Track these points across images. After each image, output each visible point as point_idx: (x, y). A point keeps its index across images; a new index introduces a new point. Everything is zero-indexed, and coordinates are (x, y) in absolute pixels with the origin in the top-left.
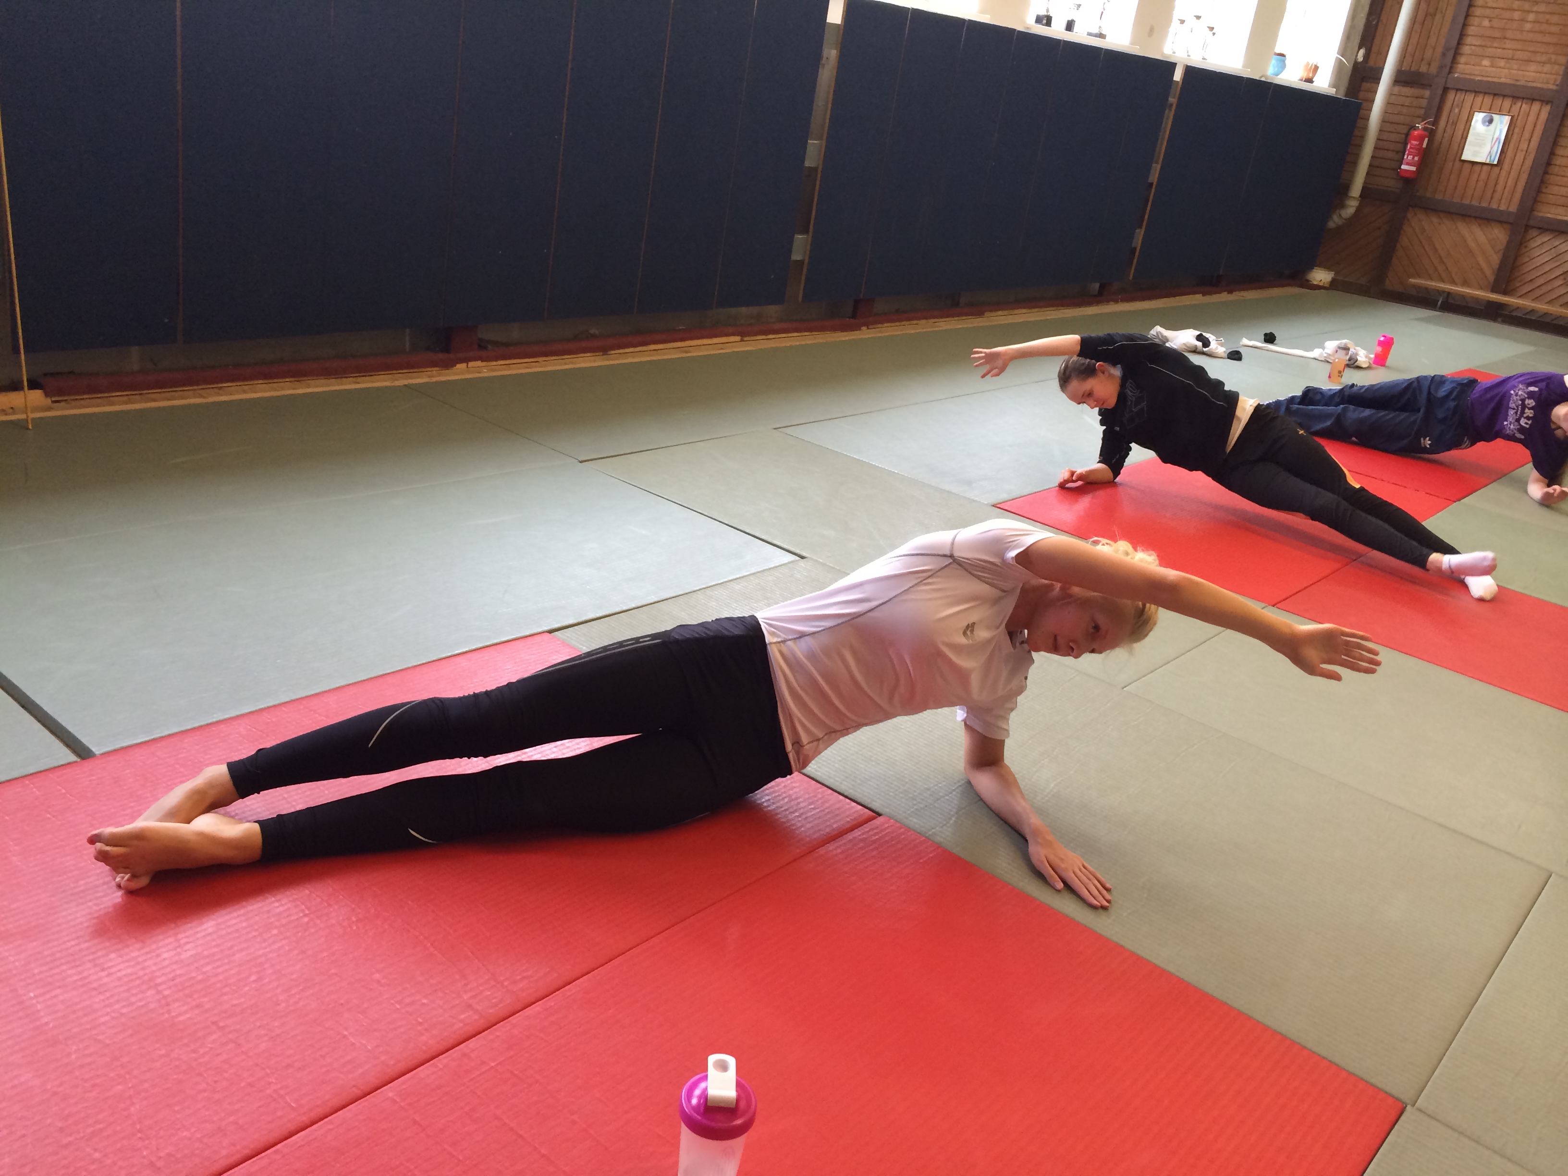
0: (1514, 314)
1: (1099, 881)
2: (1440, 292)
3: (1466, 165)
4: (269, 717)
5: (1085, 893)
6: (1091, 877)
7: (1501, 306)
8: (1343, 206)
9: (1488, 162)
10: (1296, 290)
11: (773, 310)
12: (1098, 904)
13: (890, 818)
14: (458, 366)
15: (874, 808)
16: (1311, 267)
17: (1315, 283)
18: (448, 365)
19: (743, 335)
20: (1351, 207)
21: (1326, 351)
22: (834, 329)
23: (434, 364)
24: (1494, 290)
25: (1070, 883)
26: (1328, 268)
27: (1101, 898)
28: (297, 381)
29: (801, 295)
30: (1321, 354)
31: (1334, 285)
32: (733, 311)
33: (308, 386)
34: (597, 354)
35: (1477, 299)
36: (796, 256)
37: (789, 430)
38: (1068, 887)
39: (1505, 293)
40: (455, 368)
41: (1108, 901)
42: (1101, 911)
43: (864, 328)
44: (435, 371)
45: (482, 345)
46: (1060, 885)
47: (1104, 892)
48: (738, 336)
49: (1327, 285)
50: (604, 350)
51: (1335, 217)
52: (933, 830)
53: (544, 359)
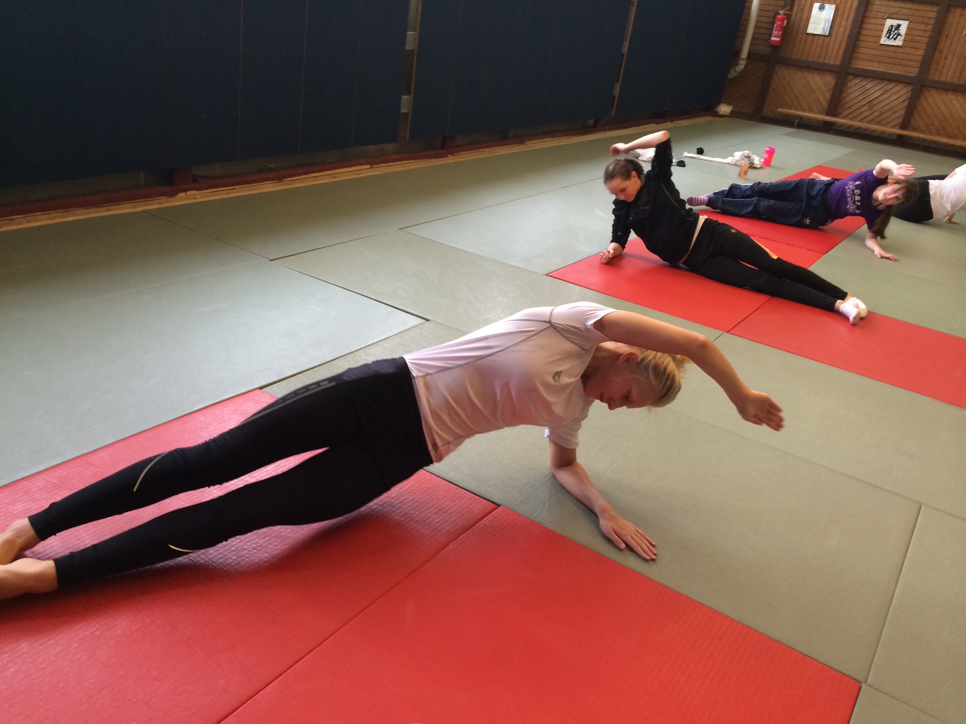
0: (840, 128)
1: (647, 540)
2: (796, 117)
3: (810, 37)
4: (60, 472)
5: (640, 550)
6: (642, 538)
7: (832, 124)
8: (736, 64)
9: (822, 34)
10: (709, 118)
11: (390, 147)
12: (649, 558)
13: (506, 508)
14: (180, 195)
15: (494, 501)
16: (719, 104)
17: (721, 113)
18: (173, 194)
19: (372, 164)
20: (742, 65)
21: (735, 158)
22: (430, 157)
23: (163, 194)
24: (828, 114)
25: (629, 543)
26: (729, 104)
27: (651, 554)
28: (66, 211)
29: (408, 135)
30: (732, 161)
31: (733, 114)
32: (364, 148)
33: (75, 215)
34: (276, 181)
35: (817, 120)
36: (404, 110)
37: (408, 230)
38: (628, 546)
39: (834, 115)
40: (177, 196)
41: (655, 555)
42: (651, 562)
43: (450, 156)
44: (163, 199)
45: (195, 180)
46: (623, 546)
47: (652, 548)
48: (369, 164)
49: (729, 115)
50: (280, 179)
51: (732, 72)
52: (536, 514)
53: (239, 186)
